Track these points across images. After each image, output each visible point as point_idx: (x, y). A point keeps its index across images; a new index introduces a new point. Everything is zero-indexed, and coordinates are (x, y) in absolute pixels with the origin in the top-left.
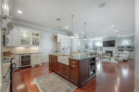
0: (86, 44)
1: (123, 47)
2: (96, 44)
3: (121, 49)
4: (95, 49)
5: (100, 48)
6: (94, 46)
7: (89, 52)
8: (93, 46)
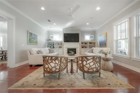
0: (31, 34)
1: (86, 43)
2: (52, 37)
3: (85, 45)
4: (51, 45)
5: (59, 44)
6: (50, 40)
7: (38, 52)
8: (48, 40)
